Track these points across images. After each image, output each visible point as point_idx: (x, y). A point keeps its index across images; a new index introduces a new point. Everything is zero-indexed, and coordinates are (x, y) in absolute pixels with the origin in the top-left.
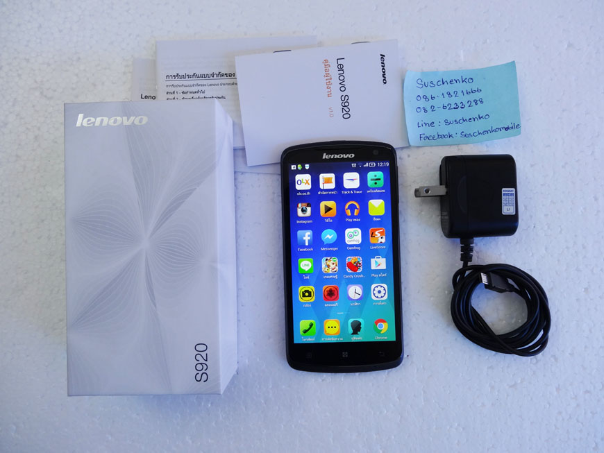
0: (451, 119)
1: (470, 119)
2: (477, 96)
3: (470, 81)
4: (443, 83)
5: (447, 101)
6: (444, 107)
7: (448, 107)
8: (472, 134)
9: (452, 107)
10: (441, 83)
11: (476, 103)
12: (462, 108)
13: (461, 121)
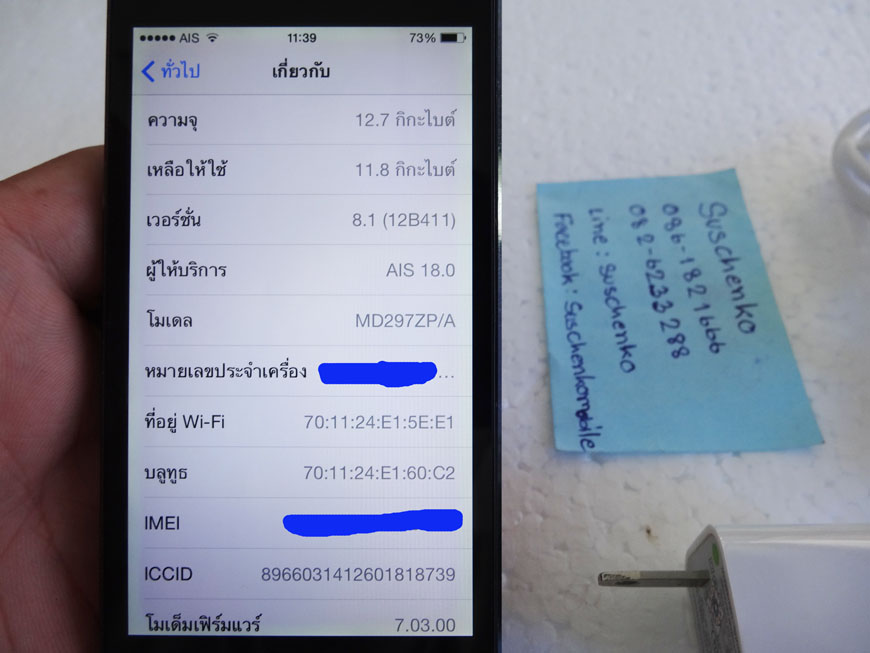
0: (617, 278)
1: (622, 325)
2: (697, 340)
3: (746, 327)
4: (725, 261)
5: (673, 269)
6: (652, 263)
7: (653, 272)
8: (575, 329)
9: (654, 281)
10: (726, 255)
11: (672, 341)
12: (655, 306)
13: (613, 304)
